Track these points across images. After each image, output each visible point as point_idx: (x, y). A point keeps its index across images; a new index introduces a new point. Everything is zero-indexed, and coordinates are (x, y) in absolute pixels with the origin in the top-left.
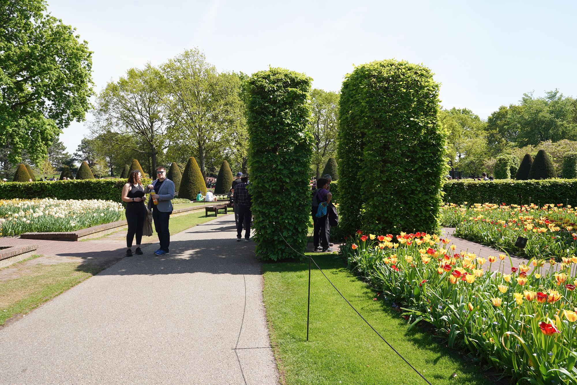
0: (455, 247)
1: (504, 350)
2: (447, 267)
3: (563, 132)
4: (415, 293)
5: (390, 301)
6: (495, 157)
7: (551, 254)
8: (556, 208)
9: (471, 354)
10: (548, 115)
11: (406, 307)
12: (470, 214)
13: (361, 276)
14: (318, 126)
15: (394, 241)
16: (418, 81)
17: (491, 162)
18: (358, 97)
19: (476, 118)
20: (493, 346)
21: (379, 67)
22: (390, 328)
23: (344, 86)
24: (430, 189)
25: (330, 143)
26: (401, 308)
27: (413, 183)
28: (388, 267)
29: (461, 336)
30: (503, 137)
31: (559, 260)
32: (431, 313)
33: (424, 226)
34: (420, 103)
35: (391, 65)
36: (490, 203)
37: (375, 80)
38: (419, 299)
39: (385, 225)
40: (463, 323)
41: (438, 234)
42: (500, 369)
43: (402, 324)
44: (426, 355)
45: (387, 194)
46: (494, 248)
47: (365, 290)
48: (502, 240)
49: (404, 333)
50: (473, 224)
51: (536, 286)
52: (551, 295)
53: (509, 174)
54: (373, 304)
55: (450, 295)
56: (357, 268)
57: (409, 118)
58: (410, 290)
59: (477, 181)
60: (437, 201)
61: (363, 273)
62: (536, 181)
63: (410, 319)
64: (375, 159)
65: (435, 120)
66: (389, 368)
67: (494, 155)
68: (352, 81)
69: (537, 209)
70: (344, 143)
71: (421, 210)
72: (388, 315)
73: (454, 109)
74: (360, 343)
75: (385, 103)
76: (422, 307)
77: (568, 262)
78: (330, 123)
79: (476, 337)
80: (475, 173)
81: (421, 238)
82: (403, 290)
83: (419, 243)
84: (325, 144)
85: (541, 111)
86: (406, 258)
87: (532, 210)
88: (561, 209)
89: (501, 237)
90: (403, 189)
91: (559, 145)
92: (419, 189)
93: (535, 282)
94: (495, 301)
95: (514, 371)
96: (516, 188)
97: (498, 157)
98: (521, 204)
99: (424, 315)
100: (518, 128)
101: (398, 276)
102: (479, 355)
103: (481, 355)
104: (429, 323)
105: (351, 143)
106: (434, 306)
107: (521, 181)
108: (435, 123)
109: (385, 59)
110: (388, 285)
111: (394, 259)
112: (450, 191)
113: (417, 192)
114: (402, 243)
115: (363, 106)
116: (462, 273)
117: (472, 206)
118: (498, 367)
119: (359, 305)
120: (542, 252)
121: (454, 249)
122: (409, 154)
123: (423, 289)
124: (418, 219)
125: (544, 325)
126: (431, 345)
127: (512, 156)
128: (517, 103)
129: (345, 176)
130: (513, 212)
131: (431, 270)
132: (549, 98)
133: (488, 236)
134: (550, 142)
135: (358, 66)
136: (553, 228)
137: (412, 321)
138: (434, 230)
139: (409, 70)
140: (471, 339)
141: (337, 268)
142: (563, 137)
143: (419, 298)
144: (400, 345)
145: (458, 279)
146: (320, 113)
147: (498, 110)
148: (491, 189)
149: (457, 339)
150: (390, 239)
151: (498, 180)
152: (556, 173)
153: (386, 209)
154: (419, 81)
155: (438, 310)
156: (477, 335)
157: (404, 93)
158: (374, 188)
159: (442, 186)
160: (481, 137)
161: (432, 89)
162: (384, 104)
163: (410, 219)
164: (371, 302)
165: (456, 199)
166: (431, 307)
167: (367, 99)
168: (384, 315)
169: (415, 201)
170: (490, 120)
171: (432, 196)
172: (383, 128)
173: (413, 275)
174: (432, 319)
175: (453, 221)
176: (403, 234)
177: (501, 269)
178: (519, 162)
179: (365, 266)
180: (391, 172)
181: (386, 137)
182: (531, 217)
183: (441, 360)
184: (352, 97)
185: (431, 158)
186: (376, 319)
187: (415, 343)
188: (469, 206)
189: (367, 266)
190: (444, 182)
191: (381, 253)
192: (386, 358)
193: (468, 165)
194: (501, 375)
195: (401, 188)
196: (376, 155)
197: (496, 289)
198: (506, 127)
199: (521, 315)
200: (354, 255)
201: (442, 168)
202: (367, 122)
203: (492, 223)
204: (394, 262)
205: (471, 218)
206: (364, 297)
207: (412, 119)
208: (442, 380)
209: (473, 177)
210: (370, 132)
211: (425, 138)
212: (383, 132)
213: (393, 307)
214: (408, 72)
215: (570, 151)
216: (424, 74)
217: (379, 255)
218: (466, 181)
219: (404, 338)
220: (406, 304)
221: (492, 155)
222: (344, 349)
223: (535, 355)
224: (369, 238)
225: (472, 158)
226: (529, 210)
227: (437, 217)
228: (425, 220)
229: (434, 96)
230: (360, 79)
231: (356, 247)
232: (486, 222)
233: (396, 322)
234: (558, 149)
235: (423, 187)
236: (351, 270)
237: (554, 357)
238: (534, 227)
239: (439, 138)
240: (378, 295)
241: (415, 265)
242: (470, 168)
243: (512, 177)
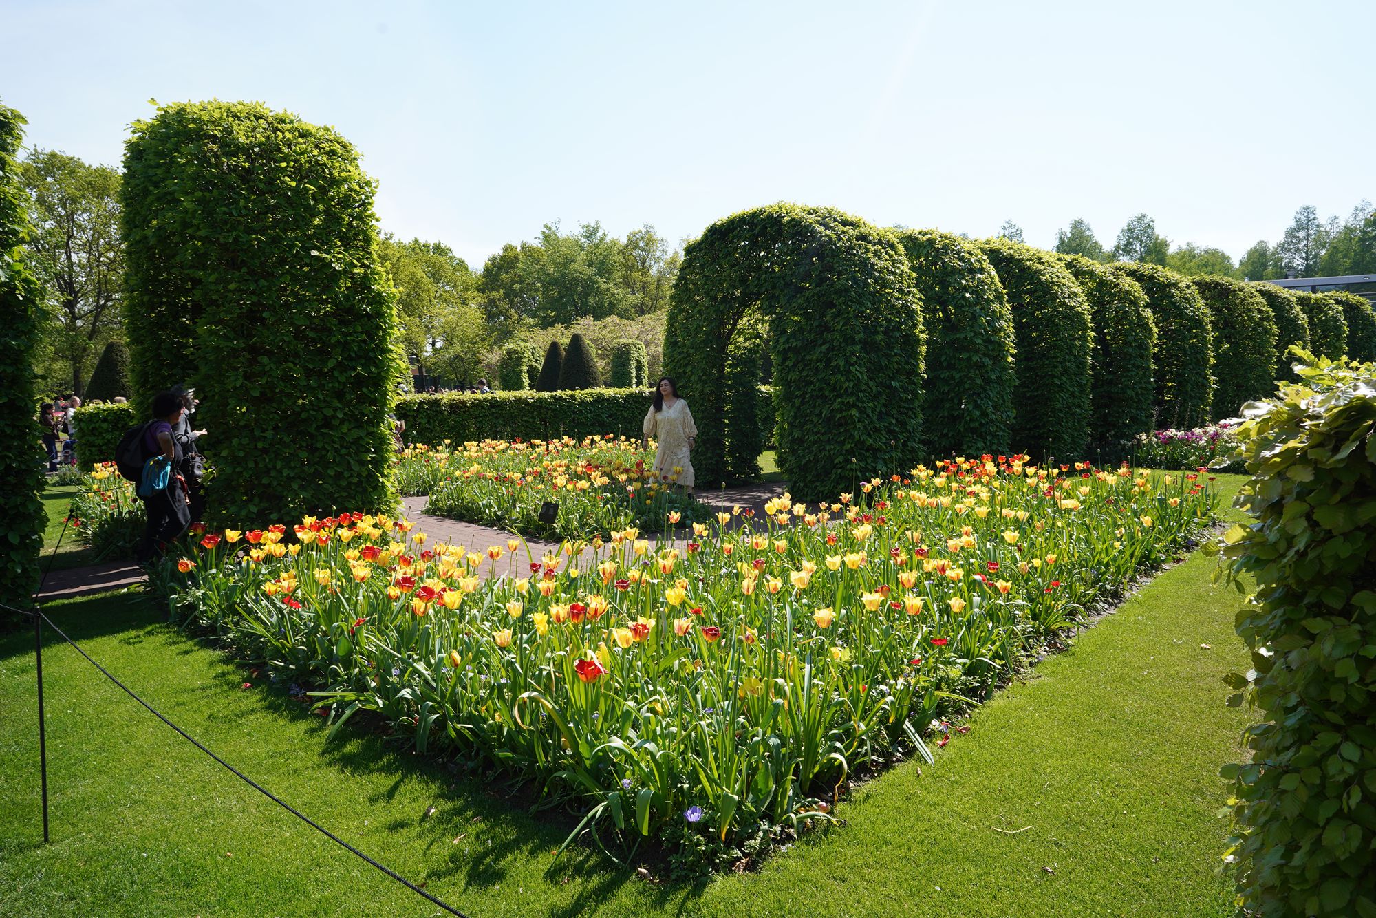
0: (424, 536)
1: (519, 730)
2: (406, 582)
3: (610, 303)
4: (341, 653)
5: (283, 681)
6: (500, 347)
7: (596, 529)
8: (603, 442)
9: (463, 755)
10: (584, 269)
11: (323, 688)
12: (455, 464)
13: (207, 637)
14: (69, 257)
15: (289, 538)
16: (324, 164)
17: (494, 357)
18: (172, 185)
19: (461, 263)
20: (500, 727)
21: (225, 117)
22: (286, 746)
23: (132, 152)
24: (367, 415)
25: (109, 304)
26: (308, 694)
27: (325, 401)
28: (277, 602)
29: (441, 724)
30: (512, 307)
31: (608, 539)
32: (377, 690)
33: (359, 497)
34: (332, 219)
35: (258, 118)
36: (492, 440)
37: (215, 147)
38: (351, 665)
39: (264, 505)
40: (443, 696)
41: (389, 513)
42: (515, 771)
43: (313, 731)
44: (371, 786)
45: (264, 431)
46: (502, 529)
47: (220, 669)
48: (515, 513)
49: (318, 750)
50: (462, 483)
51: (573, 592)
52: (592, 606)
53: (526, 381)
54: (240, 699)
55: (417, 641)
56: (197, 618)
57: (308, 250)
58: (329, 646)
59: (467, 395)
60: (382, 441)
61: (212, 629)
62: (570, 393)
63: (333, 713)
64: (229, 344)
65: (367, 259)
66: (283, 843)
67: (499, 342)
68: (153, 142)
69: (574, 446)
70: (142, 304)
71: (349, 462)
72: (281, 715)
73: (416, 241)
74: (207, 804)
75: (246, 207)
76: (358, 680)
77: (621, 538)
78: (107, 251)
79: (470, 719)
80: (465, 379)
81: (352, 526)
82: (314, 651)
83: (347, 537)
84: (97, 307)
85: (574, 261)
86: (317, 576)
87: (566, 449)
88: (610, 445)
89: (515, 507)
90: (303, 416)
91: (605, 327)
92: (340, 415)
93: (571, 585)
94: (500, 637)
95: (539, 766)
96: (537, 407)
97: (506, 347)
98: (547, 439)
99: (362, 698)
100: (538, 290)
101: (301, 619)
102: (477, 754)
103: (481, 753)
104: (374, 711)
105: (162, 303)
106: (383, 675)
107: (545, 394)
108: (367, 267)
109: (240, 100)
110: (276, 646)
111: (287, 582)
112: (415, 417)
113: (337, 423)
114: (306, 542)
115: (186, 211)
116: (437, 590)
117: (459, 448)
118: (513, 766)
119: (204, 709)
120: (583, 526)
121: (421, 542)
122: (311, 334)
123: (358, 640)
124: (343, 483)
125: (583, 665)
126: (382, 760)
127: (528, 345)
128: (534, 240)
129: (152, 388)
130: (535, 455)
131: (375, 593)
132: (584, 236)
133: (491, 506)
134: (589, 320)
135: (168, 106)
136: (598, 479)
137: (338, 716)
138: (379, 504)
139: (302, 135)
140: (459, 726)
141: (140, 626)
142: (609, 313)
143: (351, 660)
144: (310, 780)
145: (429, 604)
146: (73, 220)
147: (501, 253)
148: (494, 410)
149: (432, 733)
150: (279, 536)
151: (506, 392)
152: (601, 378)
153: (266, 466)
154: (327, 167)
155: (391, 679)
156: (470, 713)
157: (291, 189)
158: (232, 416)
159: (393, 406)
160: (473, 305)
161: (358, 188)
162: (244, 212)
163: (325, 486)
164: (233, 695)
165: (428, 435)
166: (376, 676)
167: (198, 194)
168: (270, 718)
169: (333, 442)
170: (488, 271)
171: (371, 429)
172: (244, 270)
173: (332, 613)
174: (380, 702)
175: (424, 482)
176: (308, 520)
177: (513, 568)
178: (541, 355)
179: (217, 611)
180: (270, 376)
181: (253, 292)
182: (564, 462)
183: (402, 788)
184: (156, 185)
185: (363, 345)
186: (249, 734)
187: (345, 766)
188: (453, 448)
189: (222, 610)
190: (396, 398)
191: (257, 573)
192: (273, 821)
193: (450, 363)
194: (517, 782)
195: (299, 413)
196: (232, 335)
197: (505, 612)
198: (516, 286)
199: (548, 655)
200: (186, 587)
201: (389, 366)
202: (202, 252)
203: (496, 479)
204: (289, 588)
205: (457, 473)
206: (216, 685)
207: (314, 253)
208: (404, 831)
209: (461, 387)
210: (212, 278)
211: (347, 298)
212: (246, 280)
213: (291, 696)
214: (300, 140)
215: (620, 337)
216: (340, 151)
217: (252, 578)
218: (447, 396)
219: (316, 760)
220: (321, 680)
221: (495, 343)
222: (163, 832)
223: (571, 725)
224: (225, 541)
225: (457, 348)
226: (560, 448)
227: (383, 475)
228: (360, 482)
229: (364, 205)
230: (174, 140)
231: (191, 565)
232: (485, 479)
233: (302, 726)
234: (604, 333)
235: (350, 410)
236: (180, 626)
237: (601, 720)
238: (569, 481)
239: (378, 300)
240: (255, 675)
241: (338, 590)
242: (455, 370)
243: (531, 387)
